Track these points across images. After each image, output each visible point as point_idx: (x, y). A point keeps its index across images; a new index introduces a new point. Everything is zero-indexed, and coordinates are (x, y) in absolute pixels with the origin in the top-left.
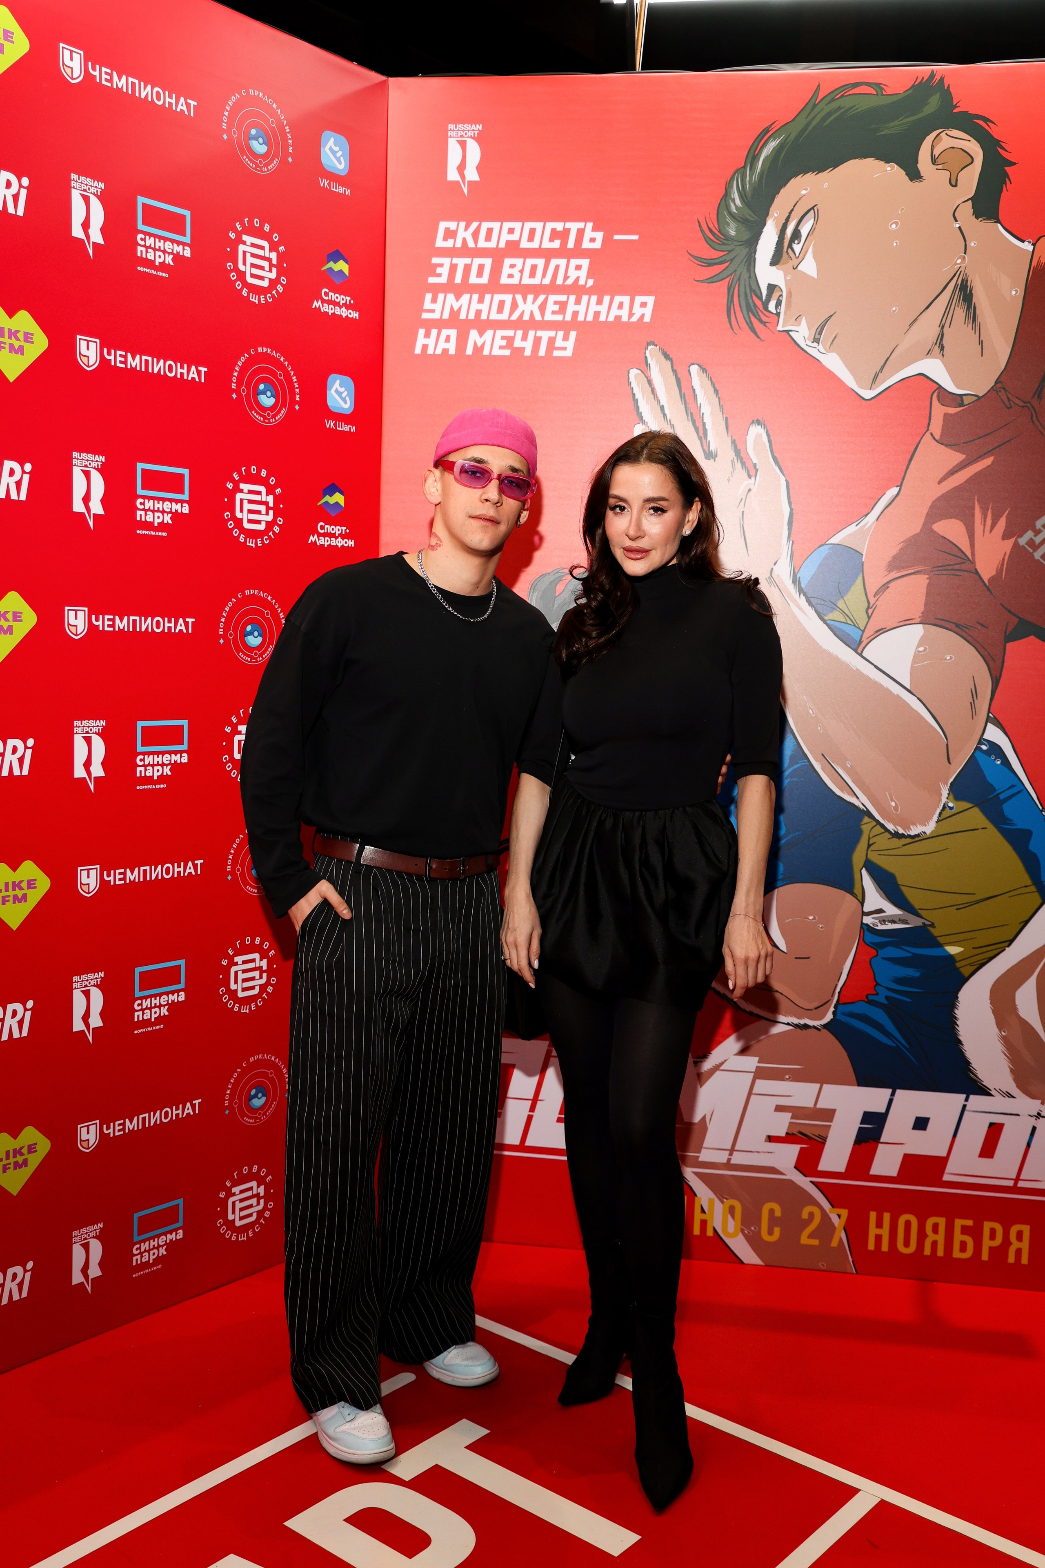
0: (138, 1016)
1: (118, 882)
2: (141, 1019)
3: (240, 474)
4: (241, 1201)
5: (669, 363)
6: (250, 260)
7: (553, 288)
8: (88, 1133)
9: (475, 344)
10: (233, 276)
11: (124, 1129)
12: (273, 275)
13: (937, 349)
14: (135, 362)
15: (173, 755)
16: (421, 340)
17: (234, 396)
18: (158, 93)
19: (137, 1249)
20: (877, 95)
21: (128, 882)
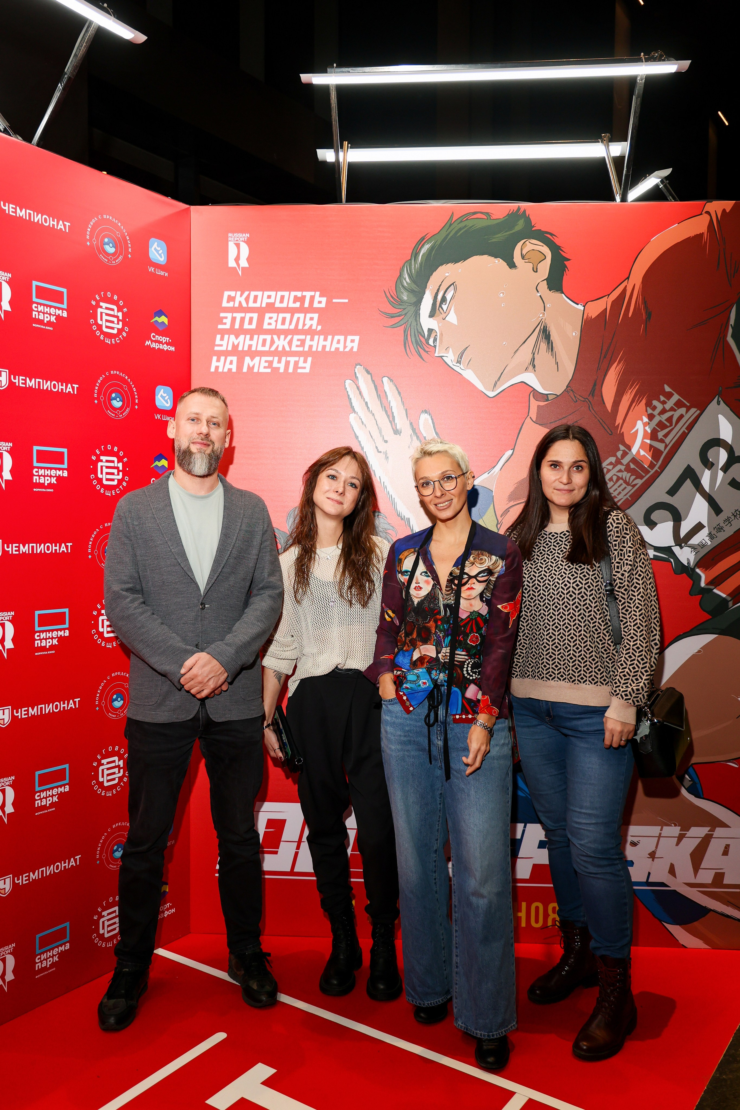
0: (38, 803)
1: (23, 717)
2: (40, 805)
3: (100, 450)
4: (108, 920)
5: (370, 376)
6: (105, 317)
7: (296, 331)
8: (5, 884)
9: (249, 365)
10: (95, 328)
11: (29, 879)
12: (120, 326)
13: (531, 367)
14: (31, 383)
15: (59, 632)
16: (214, 363)
17: (96, 402)
18: (45, 219)
19: (38, 959)
20: (487, 219)
21: (30, 716)
